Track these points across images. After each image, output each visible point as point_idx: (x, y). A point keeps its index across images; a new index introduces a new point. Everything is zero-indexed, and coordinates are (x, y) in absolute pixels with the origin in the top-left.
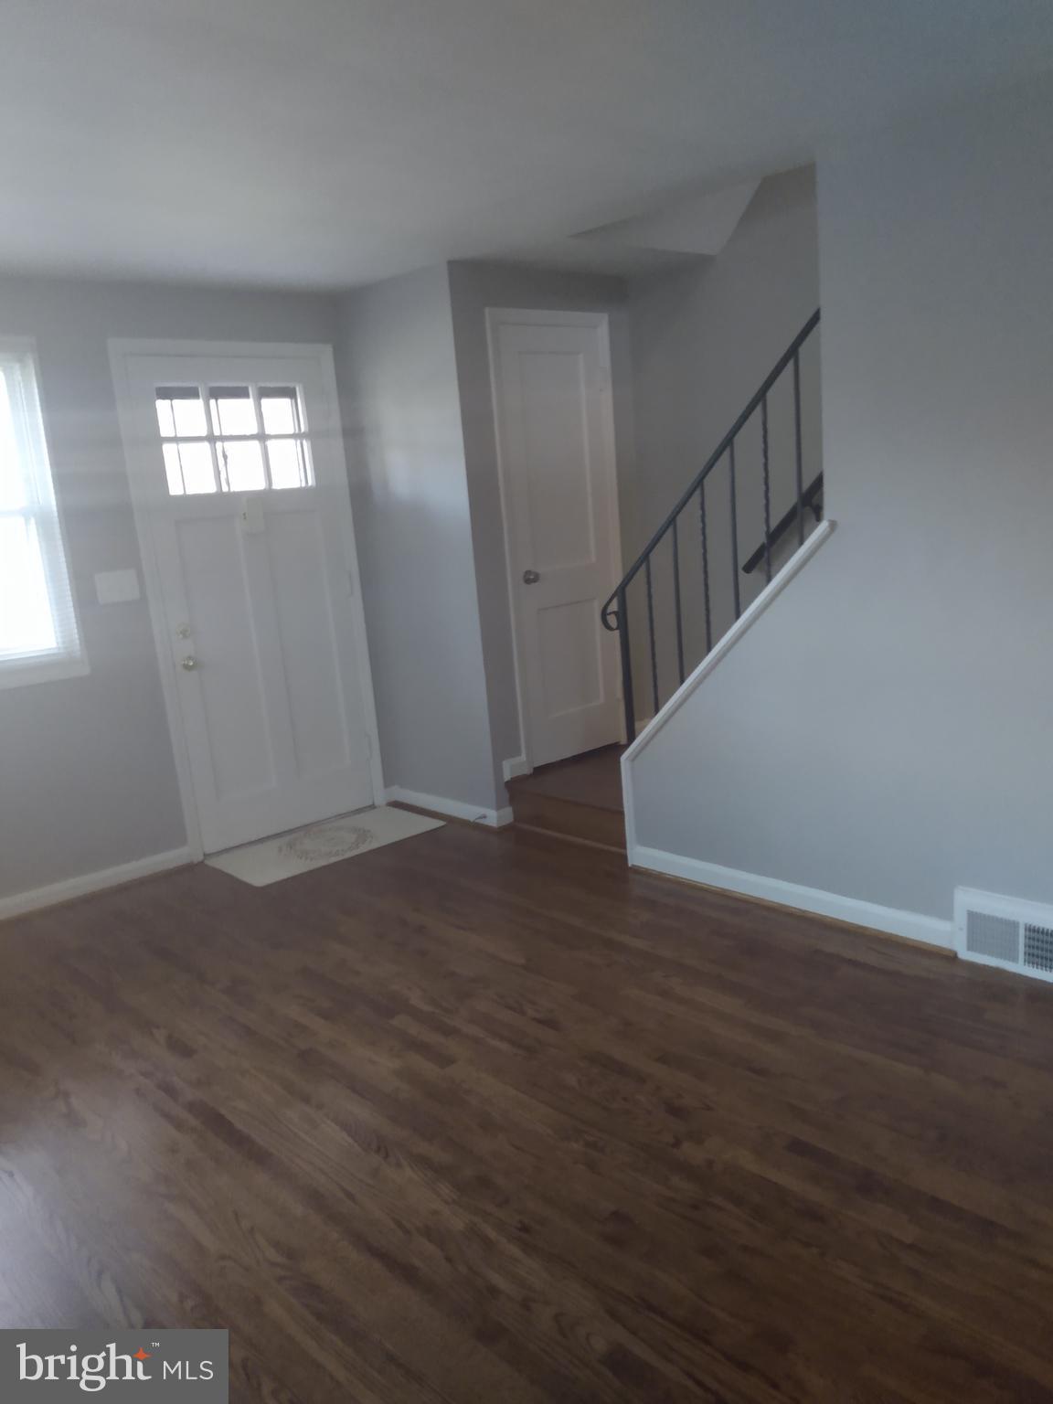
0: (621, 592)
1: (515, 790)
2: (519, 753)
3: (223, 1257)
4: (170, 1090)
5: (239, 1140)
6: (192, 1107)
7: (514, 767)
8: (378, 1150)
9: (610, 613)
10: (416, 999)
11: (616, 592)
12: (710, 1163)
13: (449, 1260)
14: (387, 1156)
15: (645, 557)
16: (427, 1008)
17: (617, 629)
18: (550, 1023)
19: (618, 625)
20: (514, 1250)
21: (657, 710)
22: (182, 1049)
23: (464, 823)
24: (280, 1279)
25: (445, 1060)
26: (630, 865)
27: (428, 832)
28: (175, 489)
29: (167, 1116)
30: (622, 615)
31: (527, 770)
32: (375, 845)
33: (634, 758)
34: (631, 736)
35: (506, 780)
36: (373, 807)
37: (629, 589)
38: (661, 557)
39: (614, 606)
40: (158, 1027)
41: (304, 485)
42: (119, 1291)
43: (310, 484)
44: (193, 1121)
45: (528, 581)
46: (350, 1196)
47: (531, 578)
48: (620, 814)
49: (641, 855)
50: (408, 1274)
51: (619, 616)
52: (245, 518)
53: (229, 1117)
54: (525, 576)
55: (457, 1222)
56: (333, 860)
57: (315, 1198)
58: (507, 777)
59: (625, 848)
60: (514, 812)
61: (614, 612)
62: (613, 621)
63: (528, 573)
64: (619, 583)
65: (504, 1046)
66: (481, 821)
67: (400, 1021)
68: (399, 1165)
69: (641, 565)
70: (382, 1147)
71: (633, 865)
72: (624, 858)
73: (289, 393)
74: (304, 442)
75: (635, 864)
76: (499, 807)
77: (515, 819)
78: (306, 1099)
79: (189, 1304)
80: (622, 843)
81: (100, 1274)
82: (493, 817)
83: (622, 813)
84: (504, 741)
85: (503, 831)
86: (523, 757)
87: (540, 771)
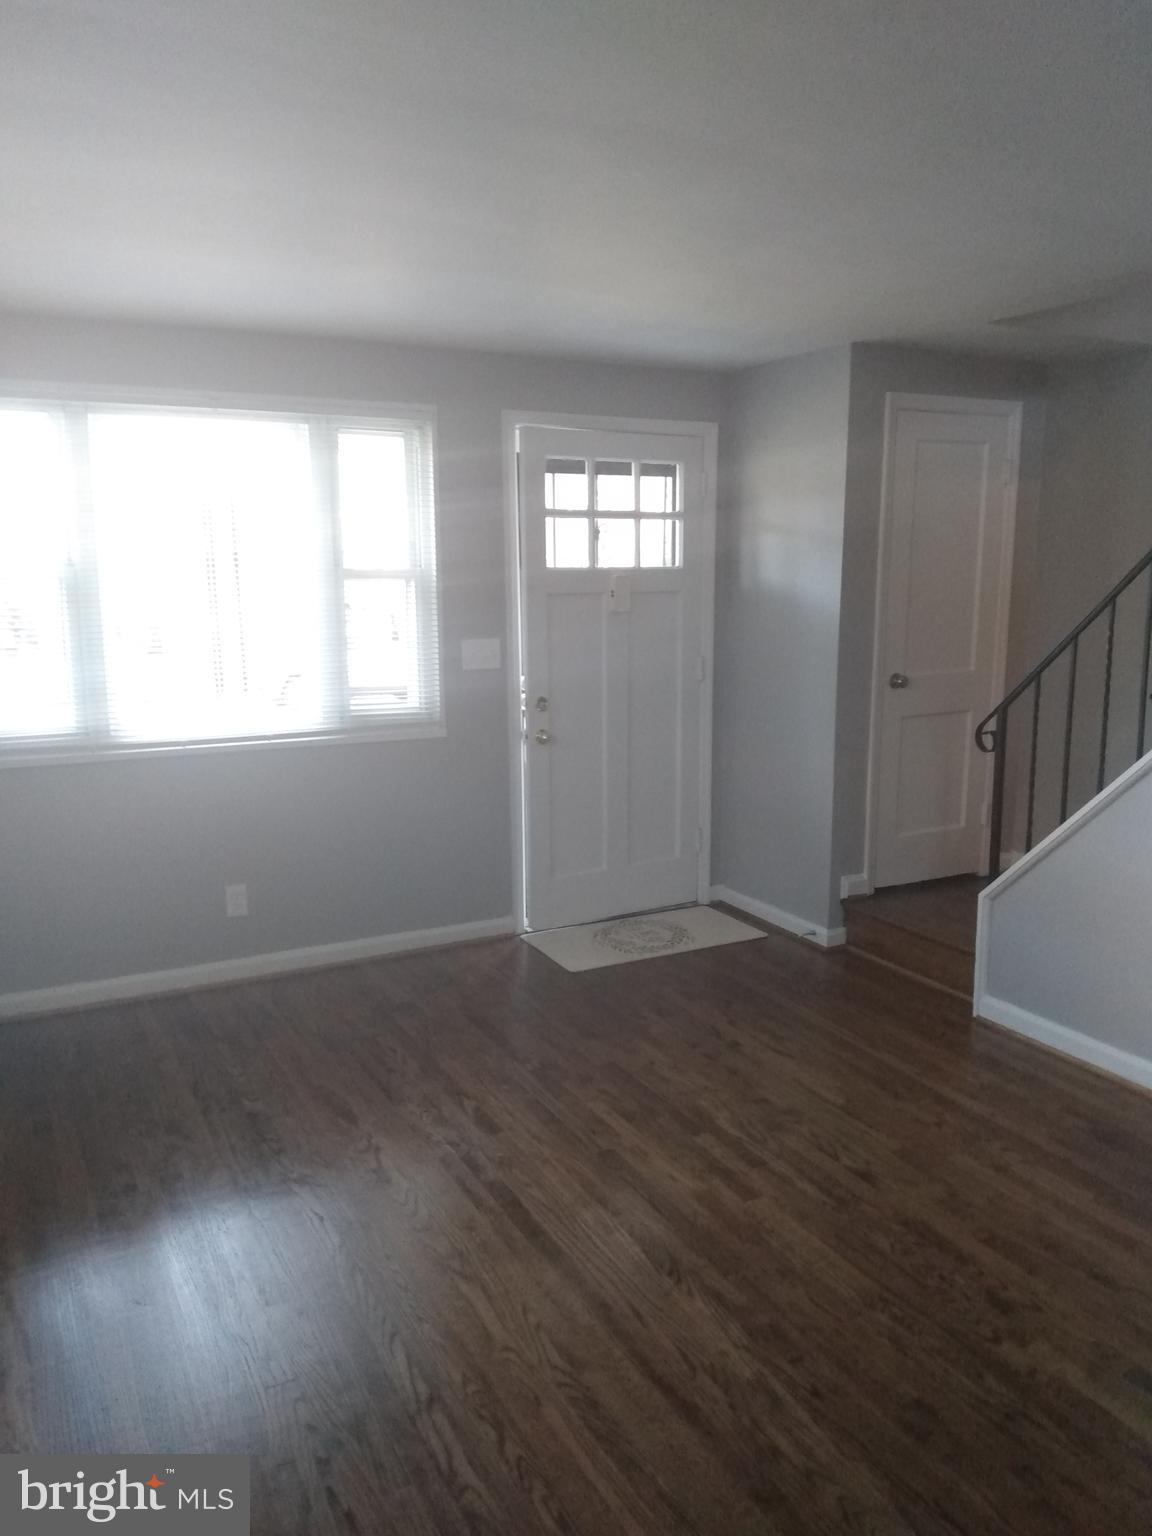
0: (1002, 712)
1: (850, 910)
2: (859, 871)
3: (507, 1349)
4: (474, 1167)
5: (534, 1232)
6: (491, 1186)
7: (856, 883)
8: (670, 1274)
9: (986, 733)
10: (723, 1120)
11: (996, 711)
12: (1033, 1372)
13: (732, 1406)
14: (679, 1282)
15: (1036, 676)
16: (735, 1132)
17: (993, 750)
18: (866, 1176)
19: (994, 746)
20: (804, 1416)
21: (1028, 849)
22: (490, 1127)
23: (792, 937)
24: (560, 1385)
25: (749, 1193)
26: (975, 1014)
27: (749, 941)
28: (550, 564)
29: (468, 1192)
30: (1000, 736)
31: (867, 890)
32: (692, 947)
33: (994, 898)
34: (995, 871)
35: (842, 897)
36: (695, 904)
37: (1011, 709)
38: (1055, 678)
39: (992, 726)
40: (469, 1098)
41: (669, 564)
42: (408, 1357)
43: (677, 564)
44: (491, 1202)
45: (894, 685)
46: (639, 1316)
47: (898, 682)
48: (970, 956)
49: (988, 1006)
50: (689, 1411)
51: (997, 737)
52: (612, 596)
53: (526, 1204)
54: (892, 680)
55: (744, 1367)
56: (648, 955)
57: (603, 1308)
58: (844, 894)
59: (971, 994)
60: (848, 934)
61: (993, 733)
62: (988, 741)
63: (896, 676)
64: (1000, 702)
65: (810, 1189)
66: (810, 938)
67: (704, 1140)
68: (690, 1293)
69: (1030, 683)
70: (675, 1271)
71: (979, 1016)
72: (970, 1006)
73: (667, 471)
74: (677, 522)
75: (983, 1015)
76: (830, 927)
77: (848, 942)
78: (603, 1202)
79: (472, 1388)
80: (969, 989)
81: (393, 1336)
82: (824, 935)
83: (972, 955)
84: (846, 855)
85: (832, 952)
86: (865, 875)
87: (881, 892)
